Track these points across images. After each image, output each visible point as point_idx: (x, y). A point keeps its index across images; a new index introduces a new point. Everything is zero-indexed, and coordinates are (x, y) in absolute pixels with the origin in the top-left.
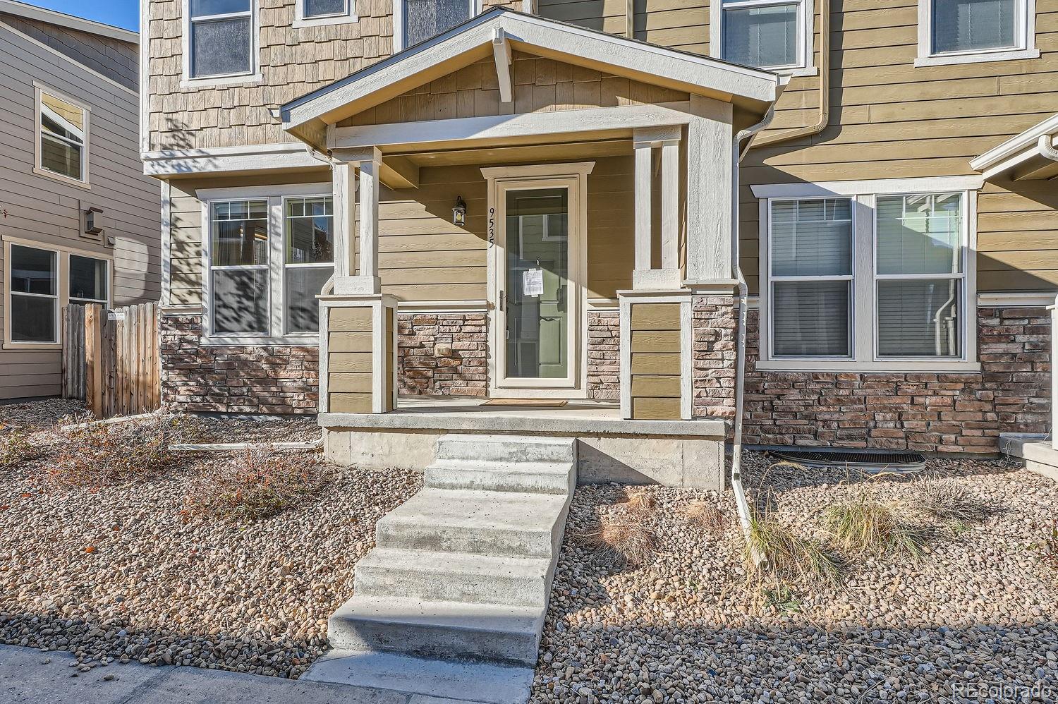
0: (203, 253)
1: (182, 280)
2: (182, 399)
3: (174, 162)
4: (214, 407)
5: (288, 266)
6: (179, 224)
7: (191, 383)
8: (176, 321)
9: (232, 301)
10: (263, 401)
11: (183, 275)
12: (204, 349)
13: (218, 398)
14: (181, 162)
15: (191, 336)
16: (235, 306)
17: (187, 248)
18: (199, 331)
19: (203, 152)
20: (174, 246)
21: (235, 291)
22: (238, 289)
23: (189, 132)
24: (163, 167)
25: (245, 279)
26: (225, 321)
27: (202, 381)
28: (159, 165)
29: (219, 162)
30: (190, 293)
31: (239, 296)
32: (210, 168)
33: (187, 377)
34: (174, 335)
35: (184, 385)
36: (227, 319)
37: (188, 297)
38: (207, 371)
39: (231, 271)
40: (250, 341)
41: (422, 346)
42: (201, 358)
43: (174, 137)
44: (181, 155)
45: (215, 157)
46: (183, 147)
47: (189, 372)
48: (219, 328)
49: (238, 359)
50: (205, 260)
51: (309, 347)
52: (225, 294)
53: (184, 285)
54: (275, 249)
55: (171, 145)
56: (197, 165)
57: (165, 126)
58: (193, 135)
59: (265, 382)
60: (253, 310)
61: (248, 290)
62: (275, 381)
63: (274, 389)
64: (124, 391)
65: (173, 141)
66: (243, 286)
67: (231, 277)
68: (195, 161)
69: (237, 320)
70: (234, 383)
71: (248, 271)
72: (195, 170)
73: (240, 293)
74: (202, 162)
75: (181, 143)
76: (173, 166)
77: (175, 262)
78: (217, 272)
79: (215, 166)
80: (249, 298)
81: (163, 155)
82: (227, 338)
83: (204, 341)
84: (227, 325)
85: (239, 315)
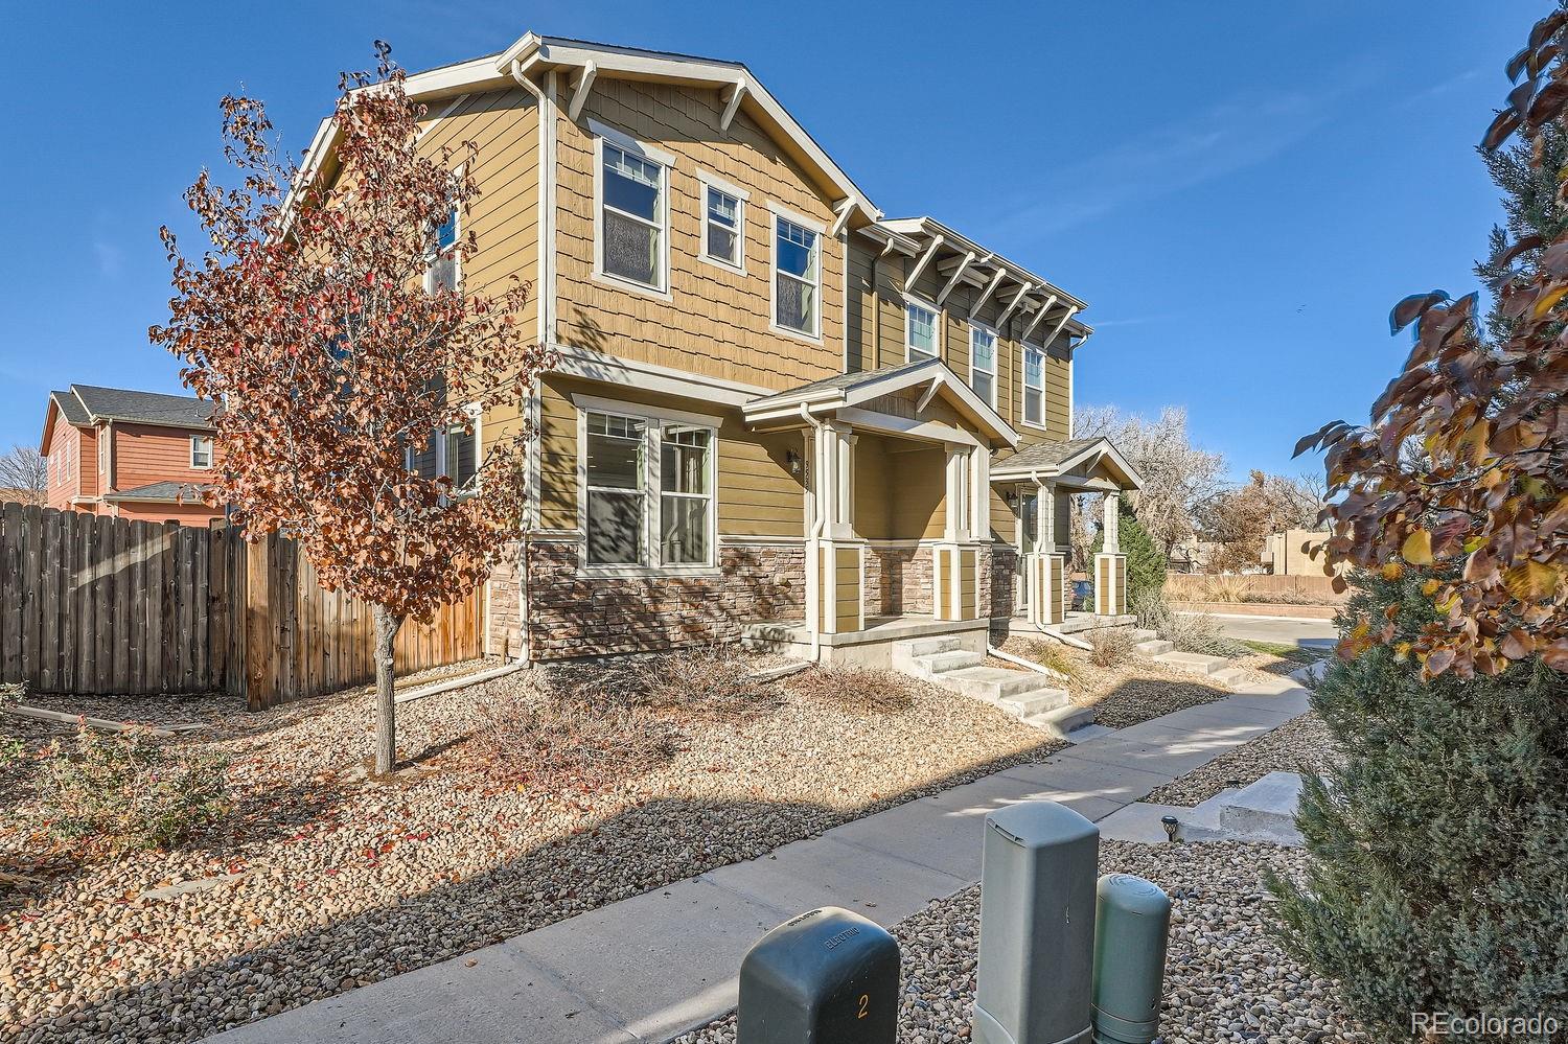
0: (579, 469)
1: (555, 500)
2: (557, 644)
3: (585, 364)
4: (594, 650)
5: (665, 493)
6: (552, 432)
7: (567, 624)
8: (550, 549)
9: (610, 528)
10: (645, 639)
11: (555, 494)
12: (583, 583)
13: (600, 639)
14: (592, 365)
15: (568, 568)
16: (613, 534)
17: (562, 463)
18: (575, 562)
19: (616, 361)
20: (544, 457)
21: (613, 518)
22: (615, 515)
23: (600, 334)
24: (572, 366)
25: (623, 505)
26: (602, 551)
27: (581, 622)
28: (566, 362)
29: (632, 375)
30: (565, 517)
31: (616, 523)
32: (622, 381)
33: (564, 617)
34: (547, 568)
35: (559, 627)
36: (604, 548)
37: (563, 522)
38: (584, 609)
39: (609, 494)
40: (629, 573)
41: (767, 576)
42: (579, 594)
43: (583, 333)
44: (594, 358)
45: (627, 369)
46: (594, 349)
47: (565, 611)
48: (595, 558)
49: (620, 594)
50: (582, 479)
51: (683, 578)
52: (603, 520)
53: (556, 507)
54: (653, 474)
55: (580, 342)
56: (608, 373)
57: (575, 318)
58: (604, 338)
59: (644, 616)
60: (630, 539)
61: (626, 518)
62: (655, 615)
63: (655, 624)
64: (312, 651)
65: (581, 338)
66: (621, 513)
67: (609, 502)
68: (607, 369)
69: (616, 551)
70: (616, 620)
71: (624, 494)
72: (607, 379)
73: (617, 520)
74: (614, 371)
75: (591, 343)
76: (583, 368)
77: (547, 478)
78: (594, 494)
79: (628, 380)
80: (627, 527)
81: (573, 353)
82: (605, 571)
83: (580, 574)
84: (605, 555)
85: (617, 545)
